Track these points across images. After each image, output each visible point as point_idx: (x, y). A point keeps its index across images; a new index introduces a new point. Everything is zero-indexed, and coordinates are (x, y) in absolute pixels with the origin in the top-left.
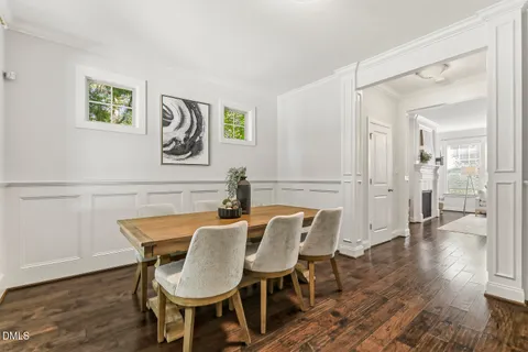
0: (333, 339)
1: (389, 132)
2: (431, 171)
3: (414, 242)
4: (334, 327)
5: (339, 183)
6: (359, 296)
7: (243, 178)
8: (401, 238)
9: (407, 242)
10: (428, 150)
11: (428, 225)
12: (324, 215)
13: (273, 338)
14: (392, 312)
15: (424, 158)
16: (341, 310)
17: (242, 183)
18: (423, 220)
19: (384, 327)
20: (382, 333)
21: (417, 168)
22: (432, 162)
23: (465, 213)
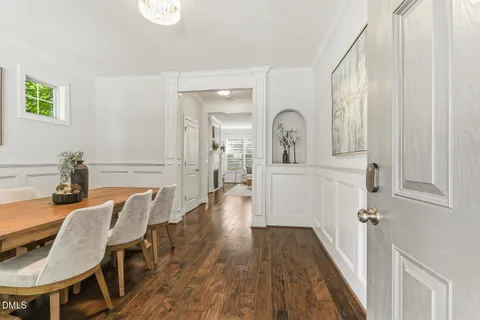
0: (179, 278)
1: (197, 126)
2: (218, 156)
3: (210, 207)
4: (177, 271)
5: (163, 165)
6: (187, 247)
7: (80, 162)
8: (203, 204)
9: (207, 207)
10: (217, 142)
11: (216, 193)
12: (165, 191)
13: (131, 296)
14: (209, 250)
15: (215, 147)
16: (178, 259)
17: (79, 167)
18: (214, 191)
19: (207, 260)
20: (207, 262)
21: (210, 154)
22: (219, 149)
23: (235, 184)
